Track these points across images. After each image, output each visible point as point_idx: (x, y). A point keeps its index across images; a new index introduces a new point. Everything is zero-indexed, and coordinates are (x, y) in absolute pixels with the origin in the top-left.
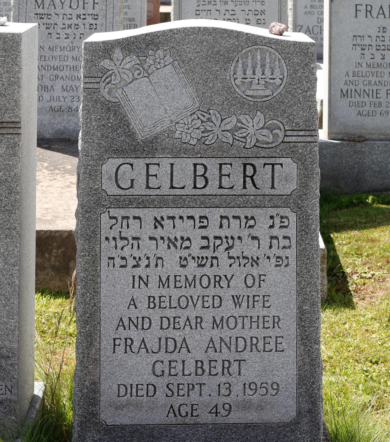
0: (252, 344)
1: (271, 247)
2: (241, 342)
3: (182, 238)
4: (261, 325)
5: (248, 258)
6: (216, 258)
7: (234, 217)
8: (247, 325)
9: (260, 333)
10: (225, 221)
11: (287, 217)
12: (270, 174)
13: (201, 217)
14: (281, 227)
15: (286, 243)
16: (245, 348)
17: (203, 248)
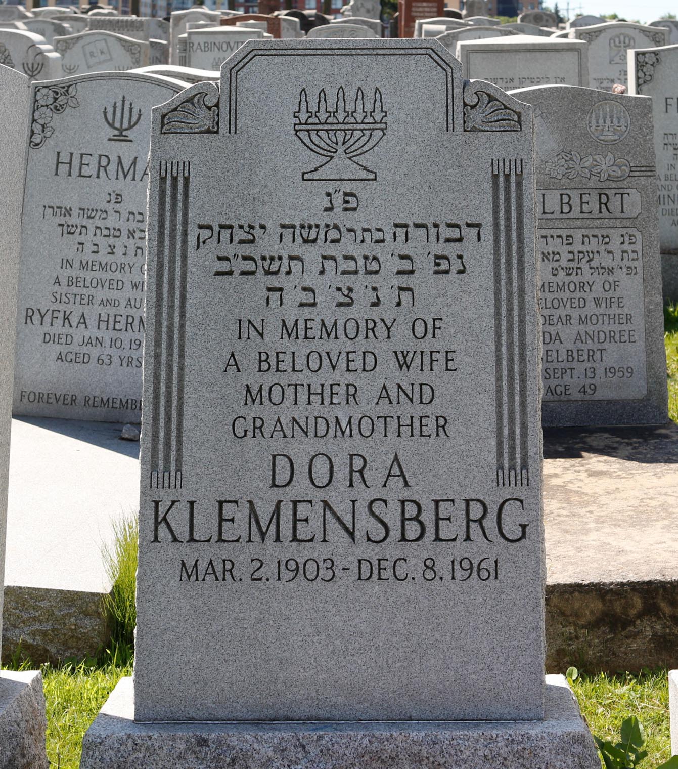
0: (610, 337)
1: (622, 259)
2: (602, 335)
3: (553, 253)
4: (617, 321)
5: (604, 268)
6: (580, 268)
7: (593, 236)
8: (606, 322)
9: (616, 328)
10: (586, 239)
11: (634, 236)
12: (620, 202)
13: (567, 236)
14: (630, 243)
15: (635, 255)
16: (605, 340)
17: (569, 260)
